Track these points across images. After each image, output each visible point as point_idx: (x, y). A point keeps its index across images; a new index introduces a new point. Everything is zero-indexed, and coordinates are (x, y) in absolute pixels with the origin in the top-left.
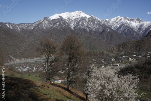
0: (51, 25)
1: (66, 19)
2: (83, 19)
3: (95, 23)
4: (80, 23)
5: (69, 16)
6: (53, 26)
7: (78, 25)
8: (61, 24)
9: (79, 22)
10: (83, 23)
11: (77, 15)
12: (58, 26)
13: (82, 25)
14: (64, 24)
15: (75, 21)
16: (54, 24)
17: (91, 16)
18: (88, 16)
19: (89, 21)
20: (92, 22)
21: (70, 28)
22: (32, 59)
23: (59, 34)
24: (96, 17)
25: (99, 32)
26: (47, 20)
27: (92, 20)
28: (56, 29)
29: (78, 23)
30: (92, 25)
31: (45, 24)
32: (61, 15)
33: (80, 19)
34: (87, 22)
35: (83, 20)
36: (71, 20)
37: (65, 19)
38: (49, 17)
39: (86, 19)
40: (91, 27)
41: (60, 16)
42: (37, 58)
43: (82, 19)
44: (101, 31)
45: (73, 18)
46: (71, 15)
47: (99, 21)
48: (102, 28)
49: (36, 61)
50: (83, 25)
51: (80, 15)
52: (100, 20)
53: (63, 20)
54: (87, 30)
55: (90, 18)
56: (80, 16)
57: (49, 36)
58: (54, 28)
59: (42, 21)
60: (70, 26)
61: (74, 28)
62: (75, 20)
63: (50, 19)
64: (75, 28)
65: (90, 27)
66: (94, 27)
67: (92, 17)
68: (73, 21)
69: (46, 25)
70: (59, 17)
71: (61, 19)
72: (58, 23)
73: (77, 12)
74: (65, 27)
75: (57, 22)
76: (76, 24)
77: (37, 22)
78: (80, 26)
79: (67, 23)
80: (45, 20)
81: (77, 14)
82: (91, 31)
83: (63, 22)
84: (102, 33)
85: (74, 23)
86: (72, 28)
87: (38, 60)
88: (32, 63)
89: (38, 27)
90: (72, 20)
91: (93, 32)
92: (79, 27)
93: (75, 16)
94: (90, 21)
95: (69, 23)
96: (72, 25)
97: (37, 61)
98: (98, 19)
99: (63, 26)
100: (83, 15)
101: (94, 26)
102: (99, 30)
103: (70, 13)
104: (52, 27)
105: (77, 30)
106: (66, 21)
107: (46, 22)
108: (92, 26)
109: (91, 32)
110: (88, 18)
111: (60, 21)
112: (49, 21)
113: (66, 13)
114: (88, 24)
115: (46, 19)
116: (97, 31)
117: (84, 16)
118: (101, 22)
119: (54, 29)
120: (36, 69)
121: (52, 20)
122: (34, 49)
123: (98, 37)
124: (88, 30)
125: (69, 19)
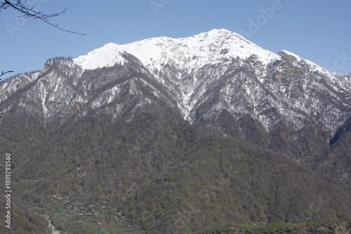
0: (80, 99)
1: (156, 71)
2: (243, 69)
3: (302, 91)
4: (228, 90)
5: (170, 55)
6: (91, 100)
7: (215, 100)
8: (131, 92)
9: (222, 83)
10: (238, 88)
11: (212, 49)
12: (113, 104)
13: (235, 101)
14: (147, 92)
15: (200, 78)
16: (94, 94)
17: (281, 53)
18: (266, 57)
19: (272, 77)
20: (285, 82)
23: (118, 142)
24: (308, 62)
25: (323, 134)
26: (60, 73)
27: (286, 72)
28: (102, 115)
29: (217, 89)
30: (287, 99)
31: (50, 92)
32: (131, 48)
33: (225, 69)
34: (262, 86)
35: (242, 75)
36: (179, 76)
37: (151, 69)
38: (70, 59)
39: (257, 71)
40: (281, 110)
41: (126, 56)
43: (237, 72)
44: (332, 128)
45: (191, 64)
46: (181, 49)
47: (323, 80)
48: (337, 112)
50: (239, 99)
51: (225, 51)
52: (331, 76)
53: (140, 75)
54: (260, 124)
55: (277, 63)
56: (227, 56)
57: (65, 149)
58: (91, 112)
59: (36, 75)
60: (175, 103)
61: (198, 115)
62: (202, 73)
63: (77, 67)
64: (198, 112)
65: (274, 110)
66: (294, 110)
67: (287, 60)
68: (190, 78)
69: (52, 99)
70: (122, 61)
71: (132, 67)
72: (116, 88)
73: (214, 33)
74: (147, 106)
75: (111, 85)
76: (207, 93)
77: (9, 80)
78: (225, 104)
79: (159, 86)
80: (52, 74)
81: (212, 45)
82: (280, 129)
83: (139, 85)
84: (337, 136)
85: (197, 90)
86: (186, 115)
89: (15, 107)
90: (184, 72)
91: (292, 133)
92: (219, 106)
93: (202, 54)
94: (275, 80)
95: (170, 88)
96: (186, 98)
98: (319, 69)
99: (137, 101)
100: (241, 48)
101: (297, 104)
102: (321, 125)
103: (177, 41)
104: (82, 106)
105: (208, 121)
106: (156, 76)
107: (57, 81)
108: (286, 105)
109: (283, 134)
110: (266, 63)
111: (125, 78)
112: (69, 81)
113: (155, 40)
114: (268, 92)
115: (54, 66)
116: (311, 127)
117: (244, 55)
118: (336, 84)
119: (94, 119)
121: (87, 72)
123: (318, 160)
124: (266, 123)
125: (170, 67)
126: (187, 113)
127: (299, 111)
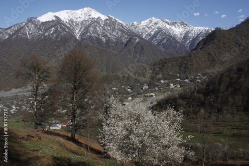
0: (41, 32)
1: (66, 22)
2: (96, 22)
3: (115, 29)
4: (91, 29)
5: (71, 16)
6: (45, 33)
7: (87, 32)
8: (59, 30)
9: (89, 26)
10: (95, 28)
11: (85, 14)
12: (52, 34)
13: (94, 32)
14: (64, 29)
15: (81, 24)
16: (46, 30)
17: (108, 16)
18: (103, 17)
19: (106, 24)
20: (110, 26)
21: (74, 37)
22: (8, 91)
23: (55, 47)
24: (117, 19)
25: (122, 43)
26: (33, 23)
27: (110, 23)
28: (49, 38)
29: (88, 28)
30: (110, 32)
31: (30, 30)
32: (57, 14)
33: (90, 21)
34: (102, 27)
35: (96, 24)
36: (74, 24)
37: (65, 21)
38: (36, 18)
39: (101, 22)
40: (109, 35)
41: (56, 17)
42: (18, 90)
43: (94, 22)
44: (125, 41)
45: (78, 20)
46: (75, 14)
47: (122, 26)
48: (126, 36)
49: (15, 94)
50: (95, 31)
51: (90, 15)
52: (124, 24)
53: (61, 24)
54: (102, 40)
55: (107, 20)
56: (91, 17)
57: (37, 50)
58: (45, 37)
59: (24, 24)
60: (73, 33)
61: (81, 37)
62: (82, 23)
63: (38, 21)
64: (82, 35)
65: (107, 35)
66: (113, 35)
67: (110, 19)
68: (78, 24)
69: (31, 32)
70: (55, 19)
71: (58, 21)
72: (53, 28)
73: (86, 9)
74: (64, 34)
75: (51, 27)
76: (84, 30)
77: (14, 26)
78: (90, 33)
79: (68, 27)
80: (30, 23)
81: (85, 13)
82: (109, 41)
83: (61, 27)
84: (126, 44)
85: (81, 29)
86: (77, 37)
87: (19, 92)
88: (8, 99)
89: (18, 36)
90: (76, 22)
91: (113, 43)
92: (88, 34)
93: (82, 16)
94: (107, 25)
95: (72, 28)
96: (77, 31)
97: (19, 94)
98: (120, 22)
99: (61, 33)
100: (95, 14)
101: (114, 33)
102: (121, 40)
103: (73, 11)
104: (42, 35)
105: (85, 39)
106: (67, 24)
107: (32, 26)
108: (110, 34)
109: (109, 43)
110: (103, 19)
111: (56, 25)
112: (36, 26)
113: (65, 11)
114: (104, 29)
115: (30, 20)
116: (118, 40)
117: (96, 17)
118: (126, 27)
119: (46, 39)
120: (17, 109)
121: (42, 22)
122: (12, 74)
123: (121, 51)
124: (104, 40)
125: (71, 21)
126: (78, 36)
127: (114, 36)
